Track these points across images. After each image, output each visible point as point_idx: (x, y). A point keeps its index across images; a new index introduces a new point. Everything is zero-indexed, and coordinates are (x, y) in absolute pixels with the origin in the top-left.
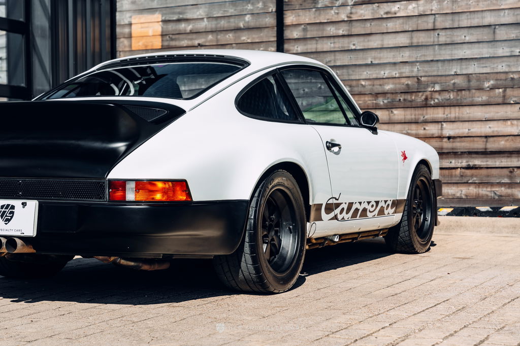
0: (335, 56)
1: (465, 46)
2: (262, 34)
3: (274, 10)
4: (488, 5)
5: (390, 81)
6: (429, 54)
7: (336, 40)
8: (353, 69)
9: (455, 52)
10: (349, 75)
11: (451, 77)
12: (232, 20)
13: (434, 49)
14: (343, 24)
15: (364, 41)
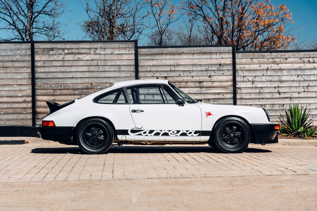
0: (57, 74)
1: (109, 72)
2: (24, 64)
3: (30, 54)
4: (117, 58)
5: (80, 84)
6: (95, 75)
7: (58, 68)
8: (65, 79)
9: (106, 74)
10: (63, 82)
11: (104, 84)
12: (10, 57)
13: (98, 73)
14: (60, 61)
15: (69, 69)
